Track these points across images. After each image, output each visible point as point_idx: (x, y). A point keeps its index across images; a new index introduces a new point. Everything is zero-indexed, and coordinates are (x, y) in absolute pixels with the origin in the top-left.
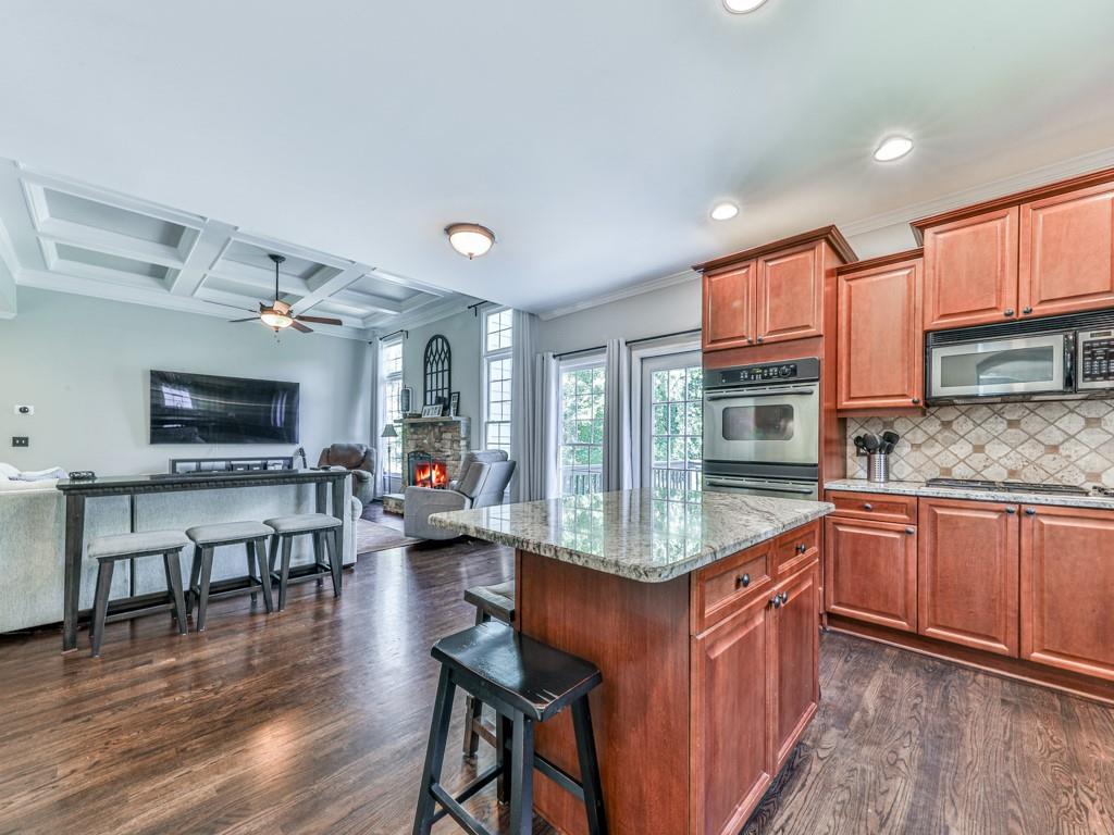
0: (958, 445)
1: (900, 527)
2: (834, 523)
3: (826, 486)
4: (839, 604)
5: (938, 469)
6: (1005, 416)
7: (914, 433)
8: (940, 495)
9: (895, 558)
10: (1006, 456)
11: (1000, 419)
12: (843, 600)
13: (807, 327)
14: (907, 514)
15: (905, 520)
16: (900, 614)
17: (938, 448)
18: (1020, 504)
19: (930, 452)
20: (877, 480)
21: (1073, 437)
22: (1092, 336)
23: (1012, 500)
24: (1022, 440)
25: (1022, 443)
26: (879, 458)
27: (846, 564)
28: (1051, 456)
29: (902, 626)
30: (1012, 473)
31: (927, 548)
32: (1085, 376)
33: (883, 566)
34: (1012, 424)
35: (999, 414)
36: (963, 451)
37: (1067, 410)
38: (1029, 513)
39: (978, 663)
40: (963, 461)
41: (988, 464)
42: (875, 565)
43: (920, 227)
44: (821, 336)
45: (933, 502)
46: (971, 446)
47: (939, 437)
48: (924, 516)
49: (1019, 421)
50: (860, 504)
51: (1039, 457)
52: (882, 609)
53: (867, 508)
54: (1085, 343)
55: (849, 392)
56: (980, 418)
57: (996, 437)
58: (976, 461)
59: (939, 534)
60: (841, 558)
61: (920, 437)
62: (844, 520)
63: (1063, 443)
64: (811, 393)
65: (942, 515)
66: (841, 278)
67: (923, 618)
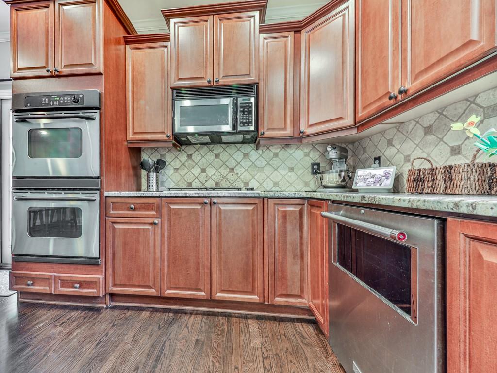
0: (194, 169)
1: (151, 220)
2: (112, 223)
3: (106, 194)
4: (115, 285)
5: (186, 183)
6: (214, 151)
7: (175, 162)
8: (172, 195)
9: (149, 244)
10: (214, 174)
11: (212, 153)
12: (118, 282)
13: (91, 64)
14: (155, 211)
15: (154, 215)
16: (151, 285)
17: (186, 170)
18: (211, 197)
19: (183, 173)
20: (152, 190)
21: (239, 163)
22: (243, 100)
23: (207, 195)
24: (220, 165)
25: (220, 167)
26: (153, 175)
27: (119, 254)
28: (231, 174)
29: (152, 292)
30: (217, 184)
31: (166, 234)
32: (241, 123)
33: (141, 251)
34: (217, 156)
35: (211, 151)
36: (197, 172)
37: (237, 149)
38: (214, 203)
39: (194, 306)
40: (197, 178)
41: (207, 179)
42: (137, 251)
43: (168, 15)
44: (100, 74)
45: (169, 200)
46: (200, 169)
47: (187, 164)
48: (165, 211)
49: (219, 154)
50: (128, 205)
51: (227, 174)
52: (141, 283)
53: (132, 209)
54: (240, 104)
55: (134, 129)
56: (204, 153)
57: (210, 164)
58: (202, 177)
59: (172, 223)
60: (117, 249)
61: (177, 164)
62: (118, 220)
63: (235, 167)
64: (93, 119)
65: (174, 209)
66: (128, 46)
67: (164, 284)
